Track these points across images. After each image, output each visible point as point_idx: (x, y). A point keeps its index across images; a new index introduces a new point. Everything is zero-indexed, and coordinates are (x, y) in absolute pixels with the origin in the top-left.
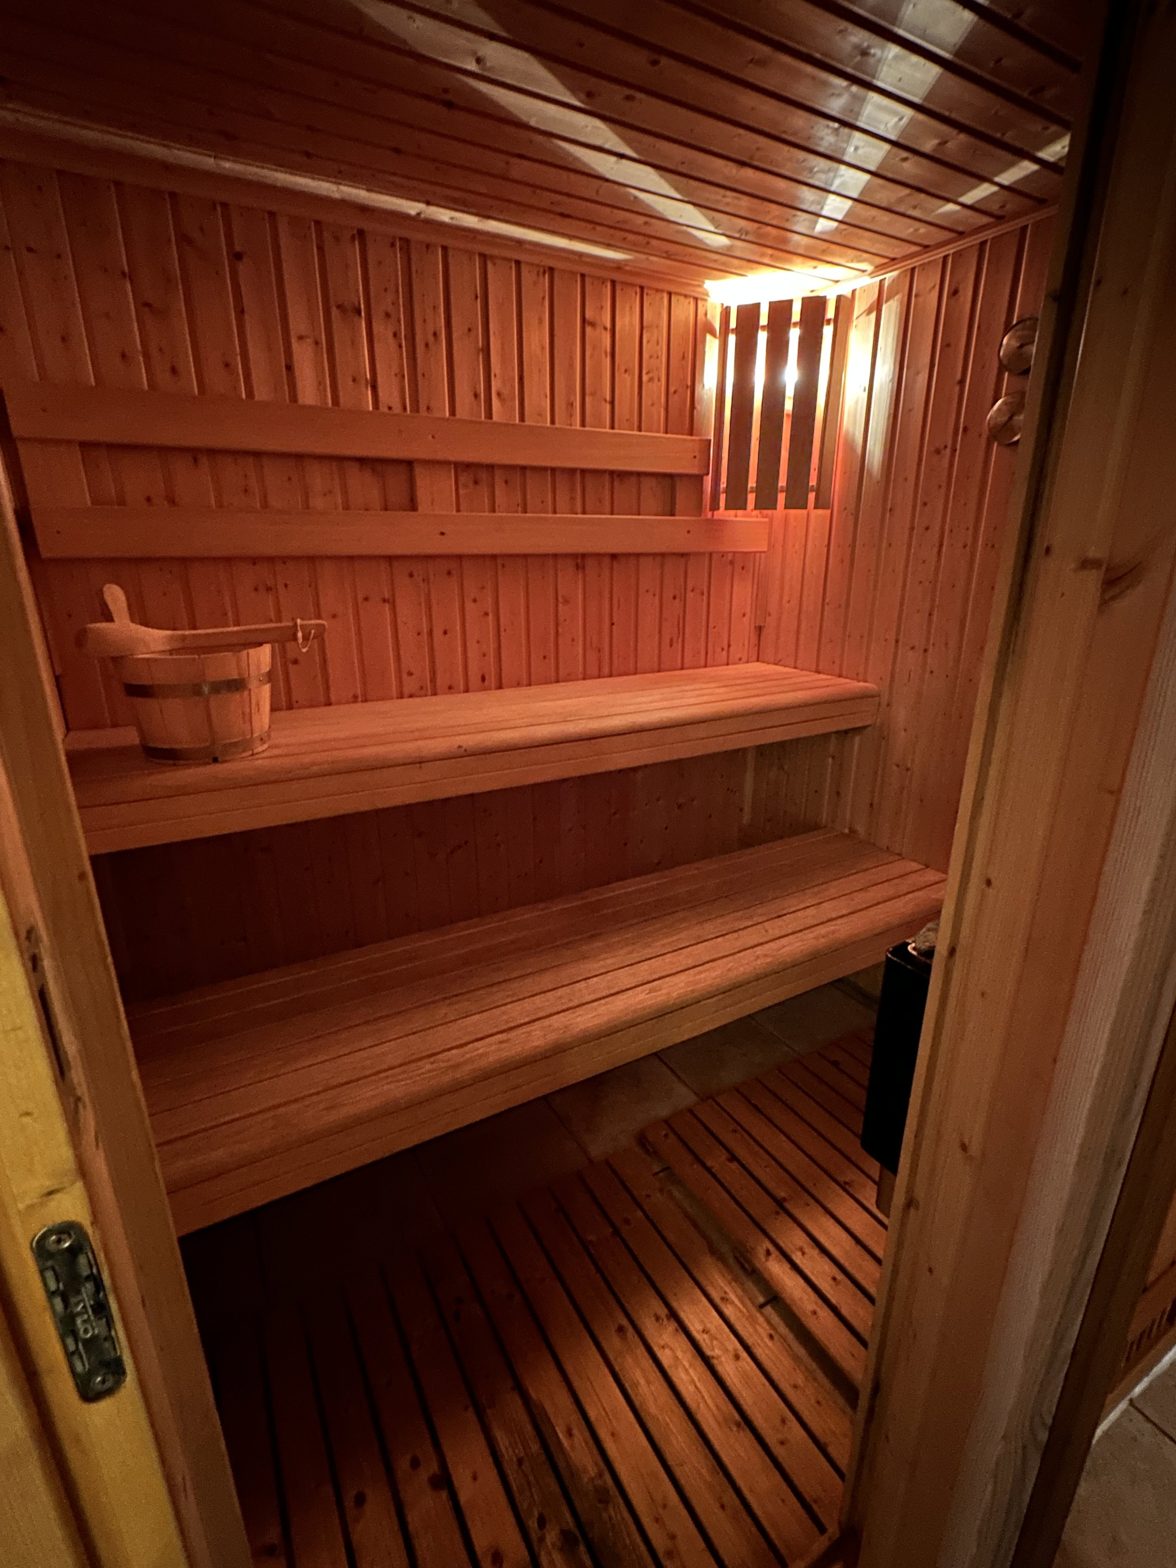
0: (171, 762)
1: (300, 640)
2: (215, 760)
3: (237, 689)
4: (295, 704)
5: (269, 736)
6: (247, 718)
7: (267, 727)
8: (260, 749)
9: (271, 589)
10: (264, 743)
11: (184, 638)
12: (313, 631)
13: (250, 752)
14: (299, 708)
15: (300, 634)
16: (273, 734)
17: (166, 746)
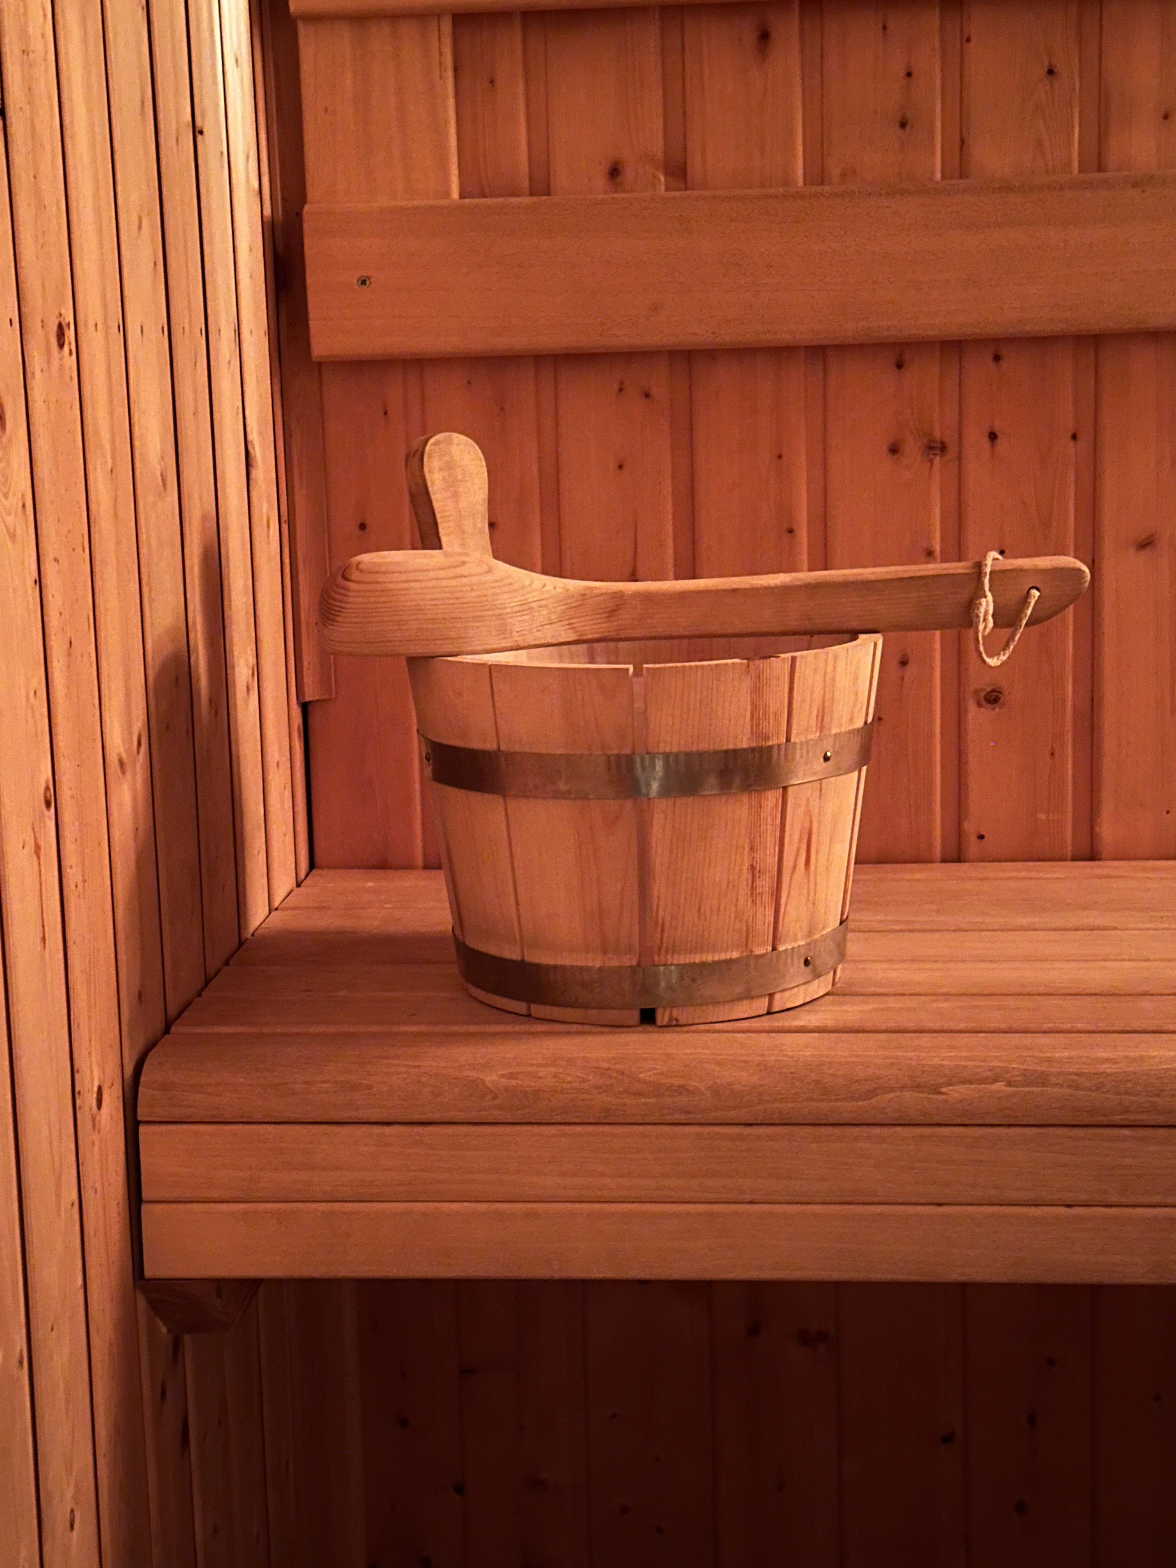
0: (520, 1007)
1: (986, 625)
2: (648, 1017)
3: (747, 787)
4: (973, 847)
5: (842, 955)
6: (765, 884)
7: (834, 923)
8: (798, 997)
9: (943, 448)
10: (817, 975)
11: (619, 602)
12: (1035, 593)
13: (762, 1005)
14: (985, 859)
15: (987, 605)
16: (855, 946)
17: (511, 953)
